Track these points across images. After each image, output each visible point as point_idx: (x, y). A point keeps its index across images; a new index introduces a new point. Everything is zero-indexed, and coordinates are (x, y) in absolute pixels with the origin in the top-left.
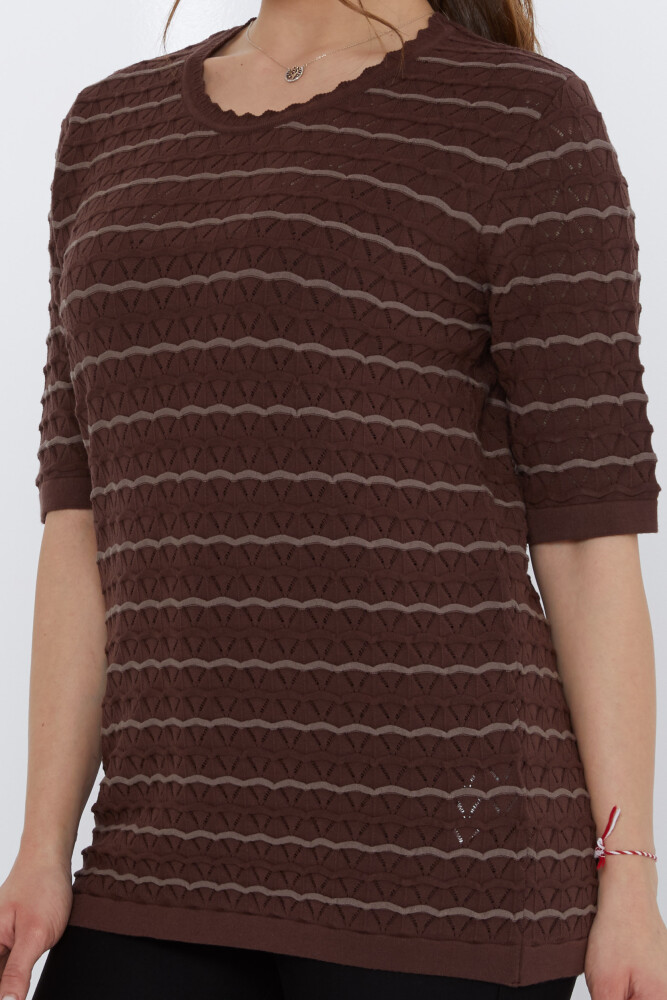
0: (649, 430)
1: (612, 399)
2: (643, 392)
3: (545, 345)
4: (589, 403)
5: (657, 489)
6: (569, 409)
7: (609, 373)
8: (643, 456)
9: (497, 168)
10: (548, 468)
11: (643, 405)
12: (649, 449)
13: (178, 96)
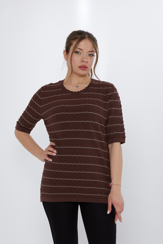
0: (124, 129)
1: (120, 125)
2: (123, 124)
4: (117, 125)
5: (125, 137)
6: (114, 126)
7: (119, 121)
8: (123, 133)
10: (111, 133)
11: (124, 126)
12: (124, 132)
13: (61, 89)
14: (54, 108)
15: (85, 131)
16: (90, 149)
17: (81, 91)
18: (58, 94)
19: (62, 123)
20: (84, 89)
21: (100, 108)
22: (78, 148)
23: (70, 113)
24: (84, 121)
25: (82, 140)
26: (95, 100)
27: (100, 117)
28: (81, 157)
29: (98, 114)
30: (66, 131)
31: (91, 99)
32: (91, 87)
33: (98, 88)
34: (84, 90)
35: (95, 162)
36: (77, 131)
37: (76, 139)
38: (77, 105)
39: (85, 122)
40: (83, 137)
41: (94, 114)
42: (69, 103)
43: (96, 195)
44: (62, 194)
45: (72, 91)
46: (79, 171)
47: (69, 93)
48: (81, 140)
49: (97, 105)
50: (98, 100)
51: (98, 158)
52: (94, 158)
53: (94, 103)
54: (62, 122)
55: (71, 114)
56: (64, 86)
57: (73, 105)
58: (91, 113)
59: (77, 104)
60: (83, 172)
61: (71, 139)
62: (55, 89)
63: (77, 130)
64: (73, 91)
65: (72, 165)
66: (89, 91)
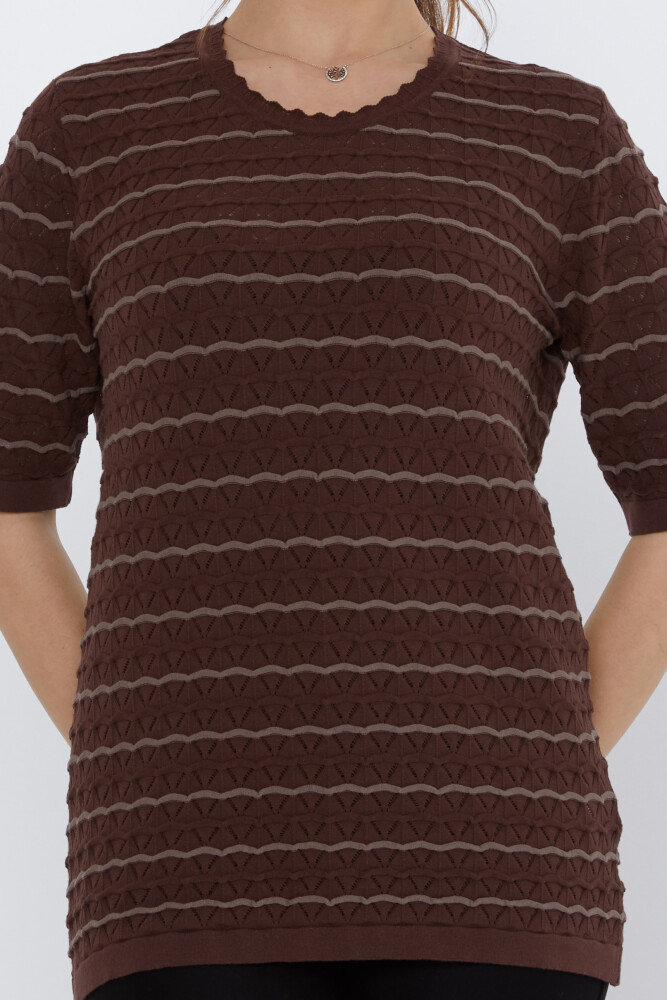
3: (634, 347)
9: (573, 178)
13: (215, 92)
14: (161, 237)
15: (383, 416)
16: (419, 549)
17: (366, 110)
18: (195, 127)
19: (212, 354)
20: (386, 101)
21: (504, 248)
22: (327, 547)
23: (280, 280)
24: (382, 340)
25: (360, 481)
26: (473, 188)
27: (507, 315)
28: (353, 612)
29: (492, 292)
30: (239, 420)
31: (444, 178)
32: (444, 89)
33: (491, 104)
34: (389, 108)
35: (457, 644)
36: (323, 415)
37: (312, 482)
38: (334, 221)
39: (393, 343)
40: (368, 464)
41: (465, 288)
42: (278, 205)
43: (466, 902)
44: (212, 903)
45: (298, 113)
46: (341, 719)
47: (280, 128)
48: (348, 482)
49: (488, 229)
50: (495, 194)
51: (485, 616)
52: (455, 614)
53: (462, 213)
54: (211, 348)
55: (286, 285)
56: (239, 71)
57: (306, 216)
58: (442, 283)
59: (336, 215)
60: (370, 729)
61: (279, 478)
62: (164, 90)
63: (326, 408)
64: (310, 112)
65: (283, 677)
66: (425, 121)
